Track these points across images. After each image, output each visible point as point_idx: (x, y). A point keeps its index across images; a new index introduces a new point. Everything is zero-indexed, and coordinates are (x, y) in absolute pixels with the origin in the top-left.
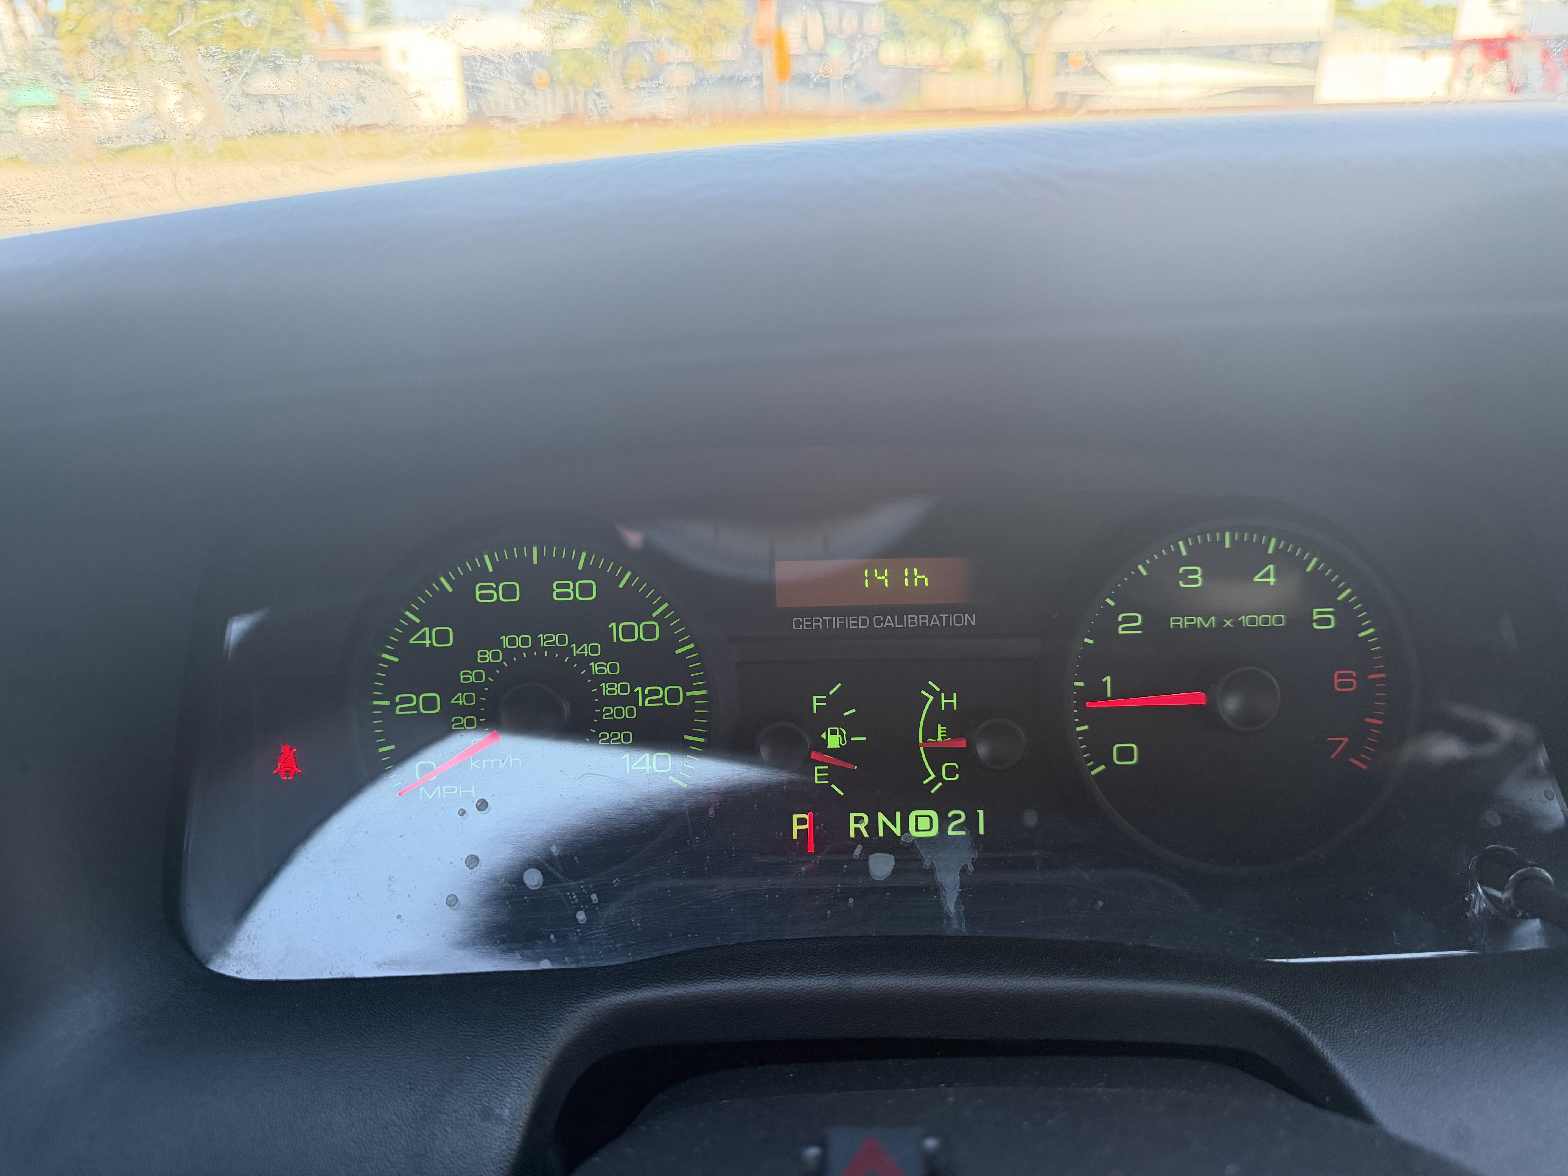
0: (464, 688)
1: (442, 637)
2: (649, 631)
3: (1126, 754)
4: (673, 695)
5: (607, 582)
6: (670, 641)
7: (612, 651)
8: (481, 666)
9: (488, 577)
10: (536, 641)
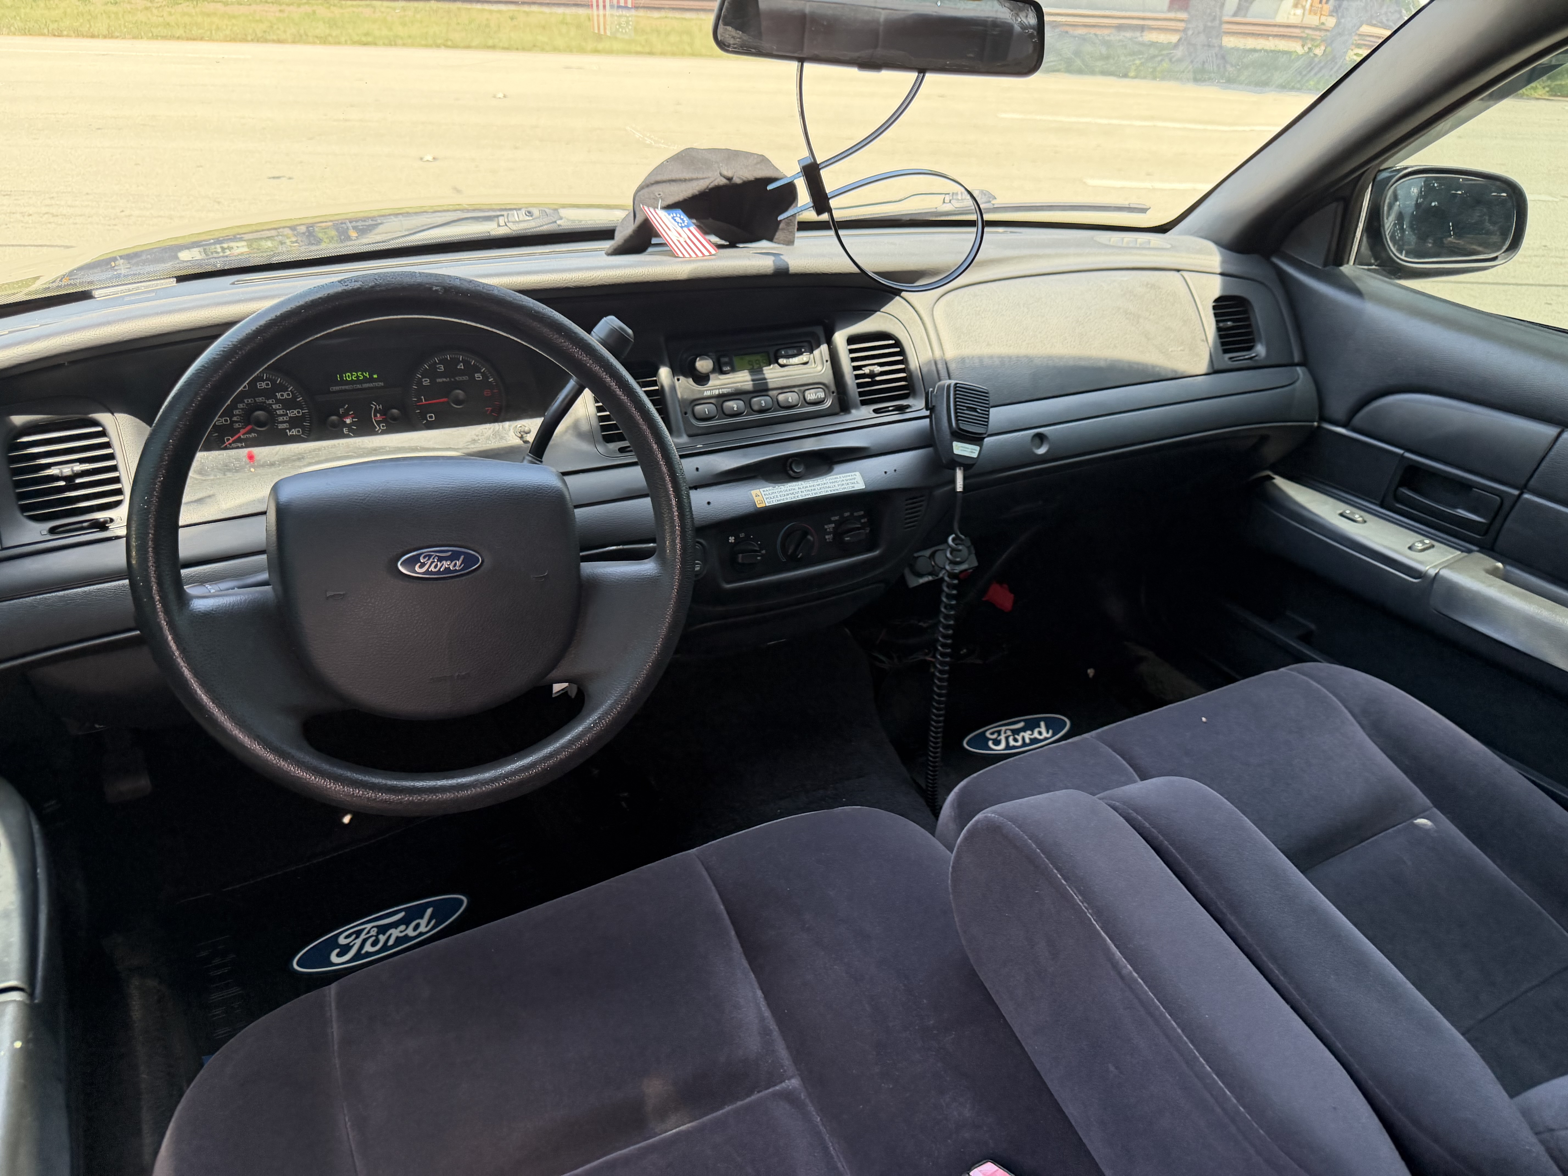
2: (288, 395)
3: (430, 417)
4: (299, 412)
5: (273, 382)
6: (295, 397)
8: (239, 409)
10: (255, 401)
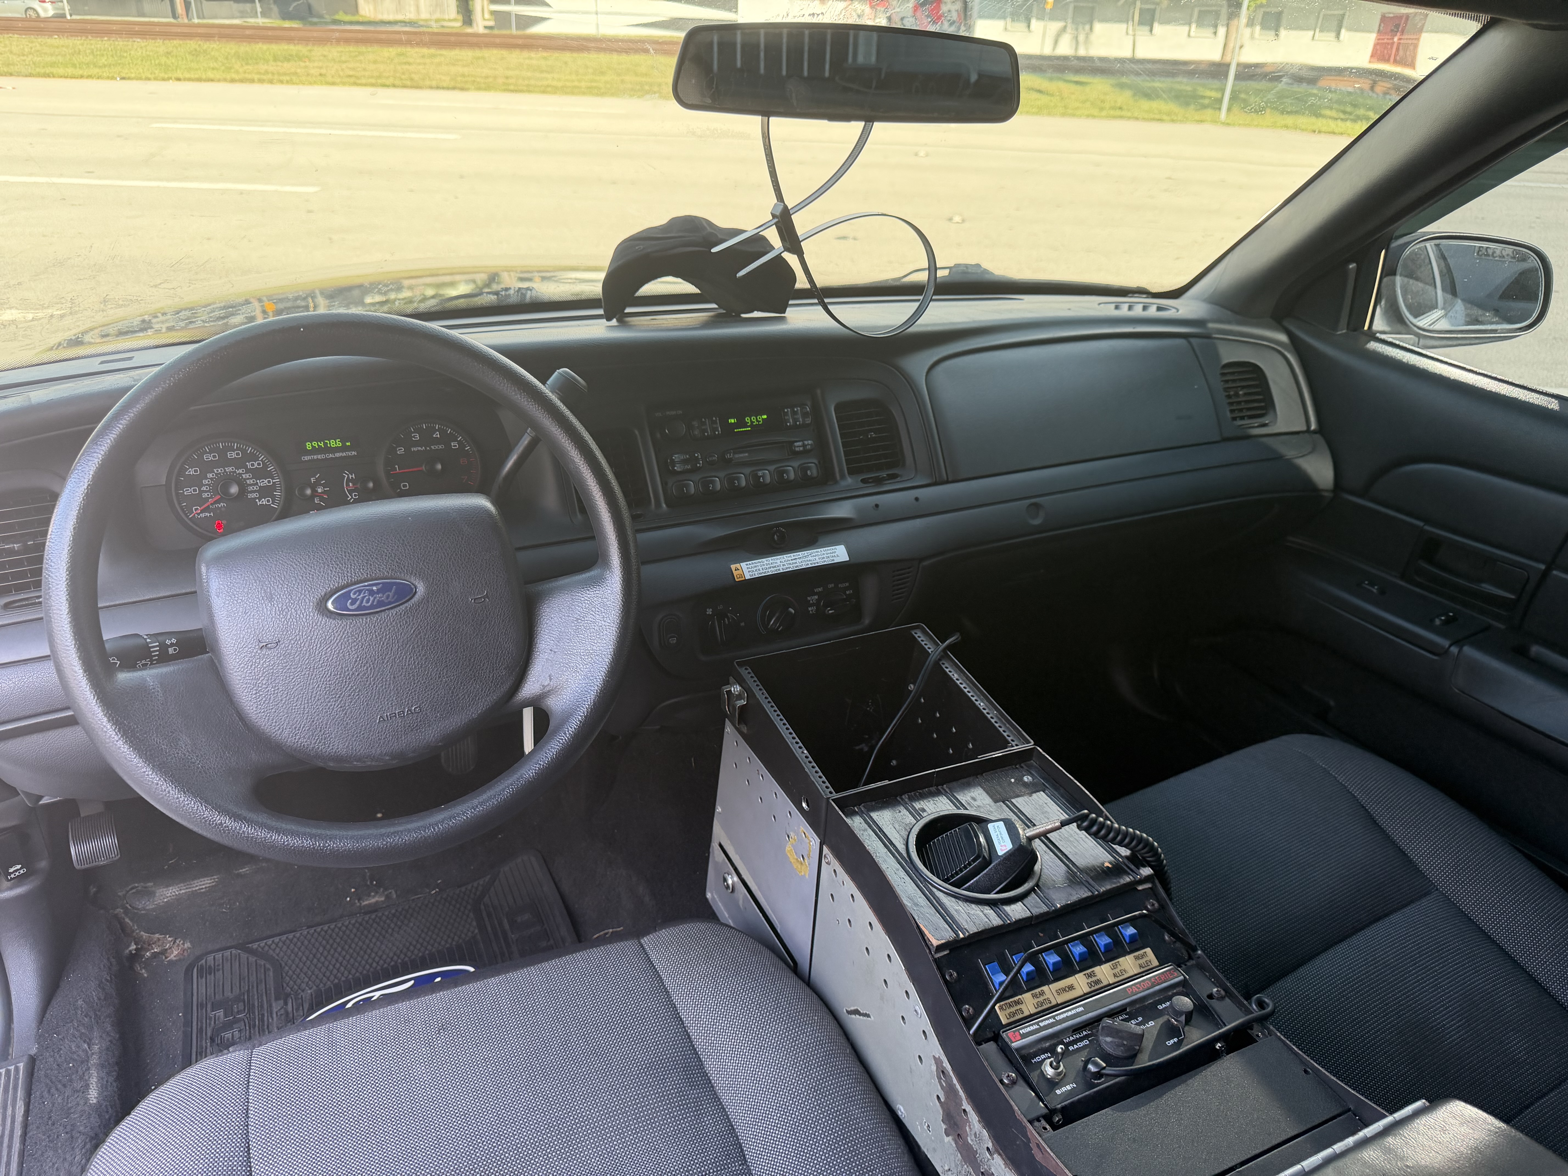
0: (205, 485)
1: (196, 471)
7: (248, 471)
9: (208, 453)
